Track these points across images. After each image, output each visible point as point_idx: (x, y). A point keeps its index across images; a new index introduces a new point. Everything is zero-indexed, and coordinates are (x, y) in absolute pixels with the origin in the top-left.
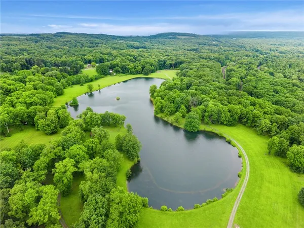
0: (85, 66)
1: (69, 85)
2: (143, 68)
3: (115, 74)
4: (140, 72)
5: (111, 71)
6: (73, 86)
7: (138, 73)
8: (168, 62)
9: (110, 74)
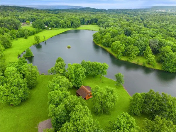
0: (21, 24)
1: (14, 39)
2: (72, 23)
3: (50, 28)
4: (70, 26)
5: (46, 27)
6: (19, 39)
7: (68, 27)
8: (86, 19)
9: (46, 29)
